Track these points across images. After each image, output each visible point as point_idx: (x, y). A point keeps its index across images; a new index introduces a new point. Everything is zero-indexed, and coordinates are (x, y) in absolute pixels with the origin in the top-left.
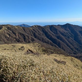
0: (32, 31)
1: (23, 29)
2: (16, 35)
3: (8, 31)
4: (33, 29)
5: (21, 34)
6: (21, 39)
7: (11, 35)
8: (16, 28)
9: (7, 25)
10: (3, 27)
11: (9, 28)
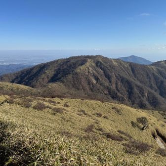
0: (153, 74)
1: (130, 68)
2: (110, 82)
3: (96, 71)
4: (158, 70)
5: (123, 80)
6: (121, 93)
7: (100, 80)
8: (115, 63)
9: (97, 56)
10: (89, 60)
11: (99, 64)
